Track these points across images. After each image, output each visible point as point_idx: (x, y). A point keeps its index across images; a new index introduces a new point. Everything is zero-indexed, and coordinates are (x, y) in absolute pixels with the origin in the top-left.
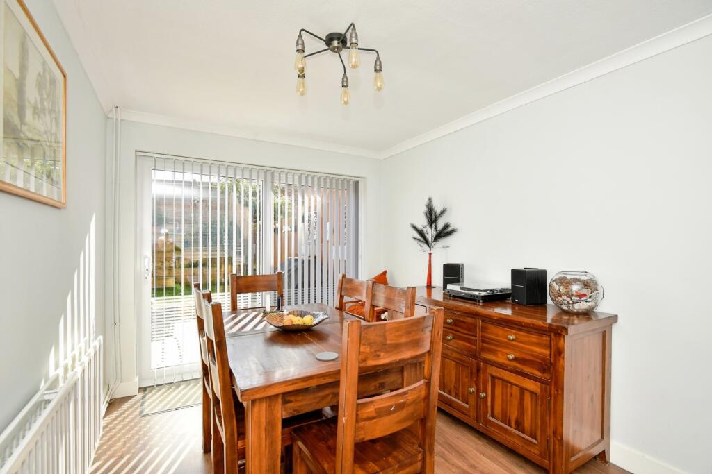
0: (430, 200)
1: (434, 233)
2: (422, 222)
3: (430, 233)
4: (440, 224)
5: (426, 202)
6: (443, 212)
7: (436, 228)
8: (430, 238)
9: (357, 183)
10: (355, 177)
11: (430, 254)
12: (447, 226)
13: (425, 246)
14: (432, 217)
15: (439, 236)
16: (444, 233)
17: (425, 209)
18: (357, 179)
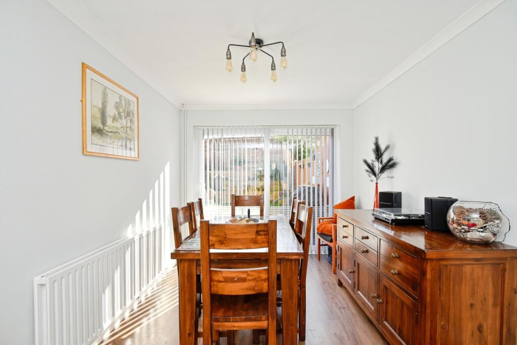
0: (377, 139)
1: (381, 166)
2: (371, 157)
3: (377, 166)
4: (385, 158)
5: (373, 141)
6: (387, 148)
7: (381, 162)
8: (377, 170)
9: (332, 131)
10: (331, 125)
11: (377, 183)
12: (390, 160)
13: (373, 177)
14: (378, 153)
15: (383, 170)
16: (390, 165)
17: (373, 147)
18: (333, 127)
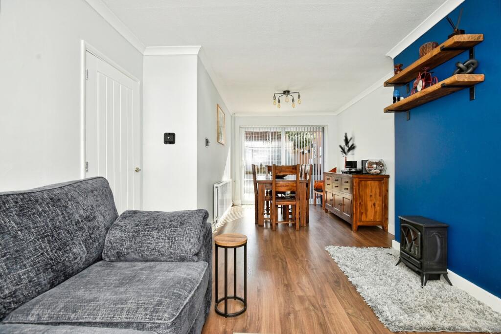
0: (346, 134)
2: (343, 144)
3: (346, 148)
4: (350, 144)
5: (344, 135)
6: (351, 139)
7: (348, 147)
8: (346, 151)
9: (323, 128)
10: (323, 125)
11: (346, 157)
12: (353, 145)
13: (344, 154)
14: (347, 141)
15: (349, 150)
16: (352, 148)
17: (344, 138)
